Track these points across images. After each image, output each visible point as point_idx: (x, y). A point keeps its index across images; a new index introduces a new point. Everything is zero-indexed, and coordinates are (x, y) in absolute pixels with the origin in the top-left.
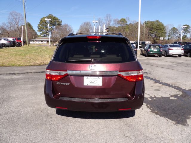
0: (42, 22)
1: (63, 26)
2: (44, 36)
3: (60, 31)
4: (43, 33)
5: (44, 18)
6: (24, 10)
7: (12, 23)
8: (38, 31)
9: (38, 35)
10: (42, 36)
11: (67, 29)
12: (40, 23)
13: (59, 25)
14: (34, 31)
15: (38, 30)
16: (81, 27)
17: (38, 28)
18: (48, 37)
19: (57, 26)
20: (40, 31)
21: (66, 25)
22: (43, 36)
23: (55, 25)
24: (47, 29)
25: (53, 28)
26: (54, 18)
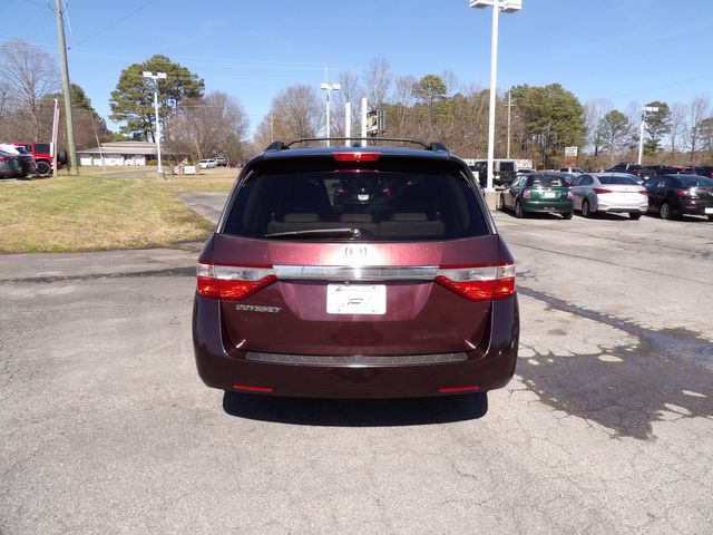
0: (127, 83)
1: (208, 99)
2: (137, 138)
3: (196, 119)
4: (131, 125)
5: (140, 69)
6: (60, 38)
7: (8, 87)
8: (110, 118)
9: (109, 133)
10: (125, 135)
11: (225, 113)
12: (119, 87)
13: (194, 94)
14: (95, 115)
15: (112, 113)
16: (277, 103)
17: (113, 107)
18: (151, 140)
19: (186, 98)
20: (120, 119)
21: (221, 98)
22: (131, 135)
23: (176, 95)
24: (146, 111)
25: (170, 108)
26: (175, 68)
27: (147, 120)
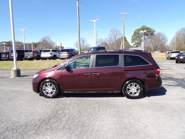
0: (135, 34)
1: (156, 35)
2: (137, 47)
3: (152, 40)
4: (136, 44)
5: (139, 30)
6: (123, 27)
7: (111, 38)
8: (131, 42)
9: (130, 46)
10: (134, 46)
11: (161, 38)
12: (133, 35)
13: (152, 34)
14: (128, 42)
17: (132, 39)
18: (140, 47)
19: (150, 35)
20: (133, 42)
21: (160, 34)
22: (136, 46)
23: (147, 35)
24: (139, 40)
25: (145, 38)
26: (147, 28)
27: (140, 42)
